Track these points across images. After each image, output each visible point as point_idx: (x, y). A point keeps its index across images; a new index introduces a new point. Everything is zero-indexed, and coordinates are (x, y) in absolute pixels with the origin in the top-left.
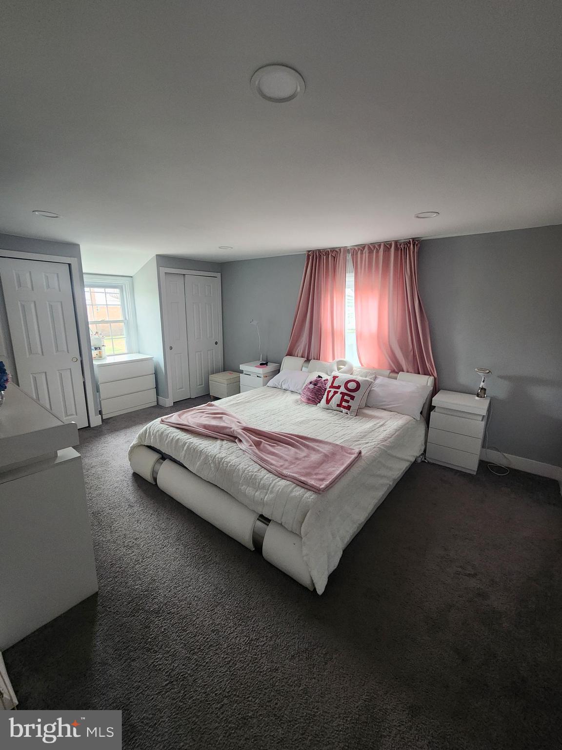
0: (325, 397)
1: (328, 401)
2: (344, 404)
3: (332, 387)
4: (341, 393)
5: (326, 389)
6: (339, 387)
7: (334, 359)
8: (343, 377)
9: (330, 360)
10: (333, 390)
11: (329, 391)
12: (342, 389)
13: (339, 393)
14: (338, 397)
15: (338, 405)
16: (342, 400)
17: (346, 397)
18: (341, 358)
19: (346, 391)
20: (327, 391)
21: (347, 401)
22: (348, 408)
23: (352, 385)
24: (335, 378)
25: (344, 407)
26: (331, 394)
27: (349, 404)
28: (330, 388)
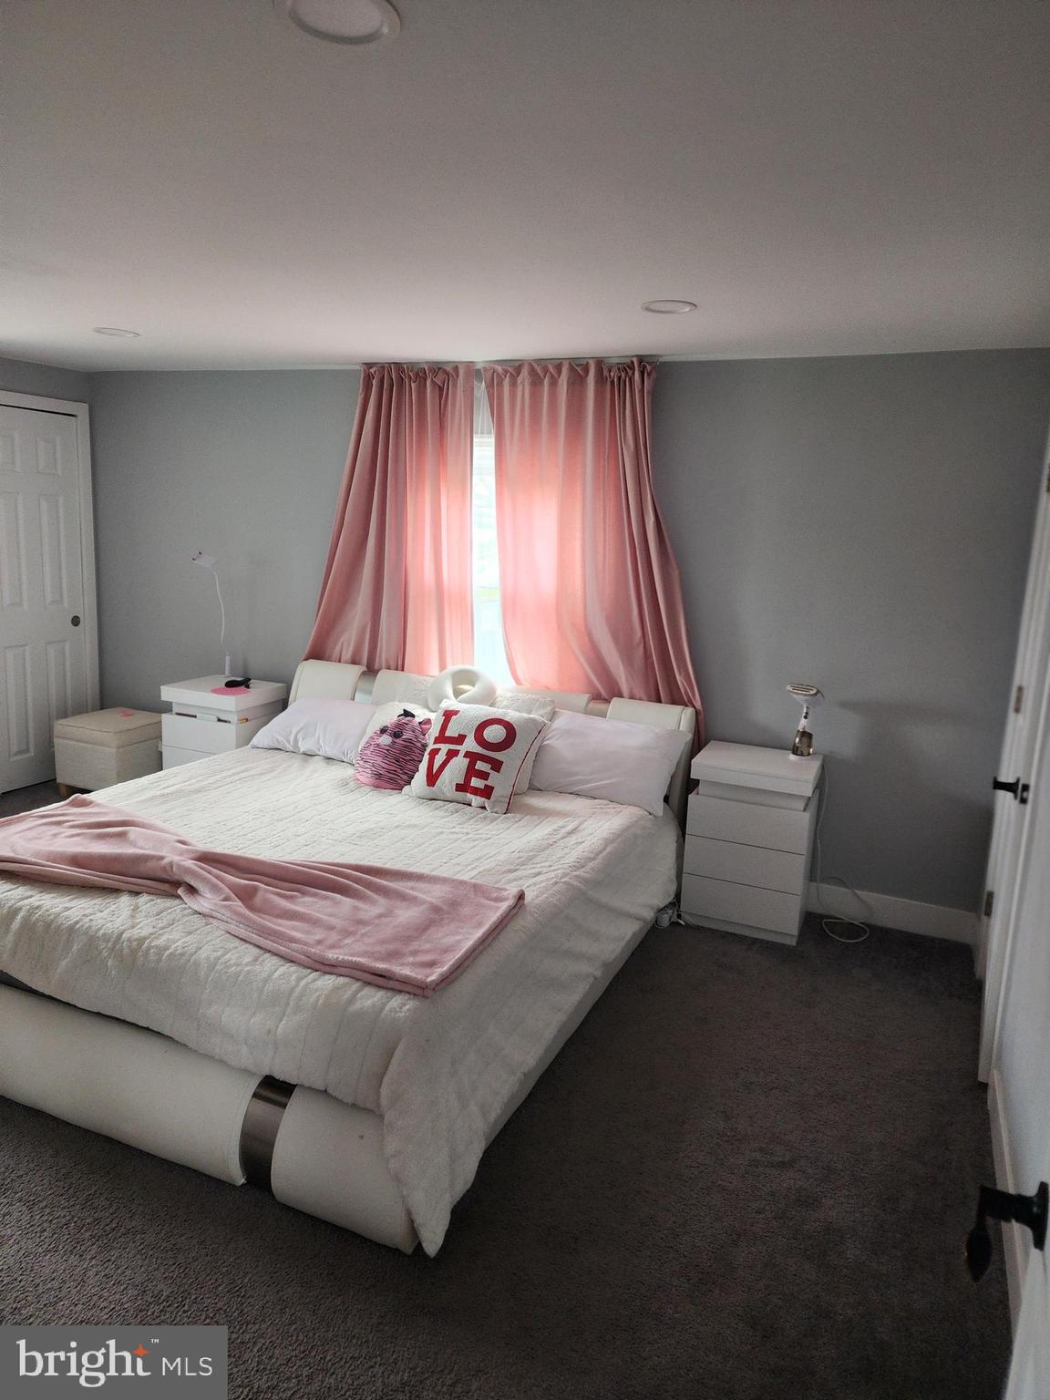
0: (423, 766)
1: (432, 779)
2: (475, 782)
3: (441, 738)
4: (467, 754)
5: (425, 746)
6: (460, 739)
7: (442, 666)
8: (471, 712)
9: (434, 669)
10: (445, 748)
11: (434, 752)
12: (470, 745)
13: (461, 754)
14: (459, 764)
15: (460, 788)
16: (471, 772)
17: (480, 765)
18: (463, 664)
19: (479, 749)
20: (428, 750)
21: (484, 776)
22: (487, 792)
23: (494, 734)
24: (448, 715)
25: (476, 791)
26: (439, 759)
27: (489, 782)
28: (437, 741)
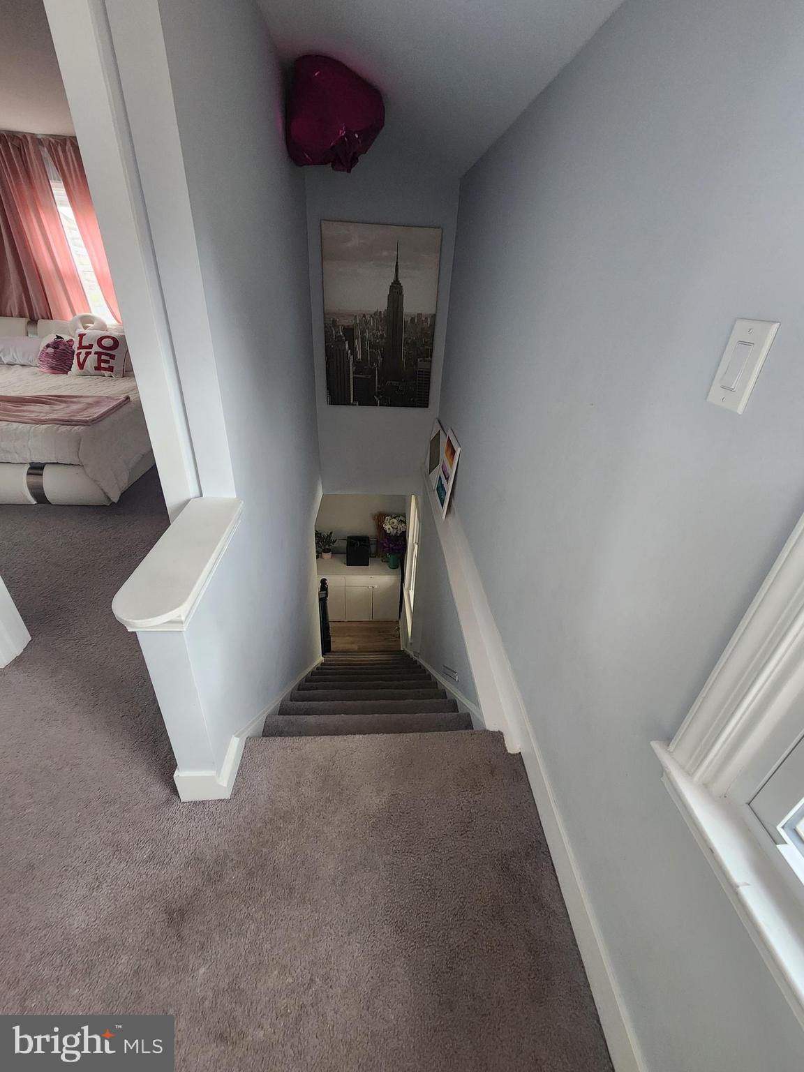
0: (75, 361)
1: (81, 366)
2: (103, 365)
3: (81, 347)
4: (96, 353)
5: (74, 352)
6: (90, 346)
7: (74, 313)
8: (92, 333)
9: (70, 317)
10: (83, 351)
11: (79, 354)
12: (96, 348)
13: (93, 353)
14: (92, 358)
15: (96, 368)
16: (100, 361)
17: (103, 357)
18: (85, 312)
19: (101, 350)
20: (75, 354)
21: (107, 362)
22: (111, 369)
23: (106, 342)
24: (81, 336)
25: (105, 369)
26: (82, 357)
27: (110, 365)
28: (78, 348)
